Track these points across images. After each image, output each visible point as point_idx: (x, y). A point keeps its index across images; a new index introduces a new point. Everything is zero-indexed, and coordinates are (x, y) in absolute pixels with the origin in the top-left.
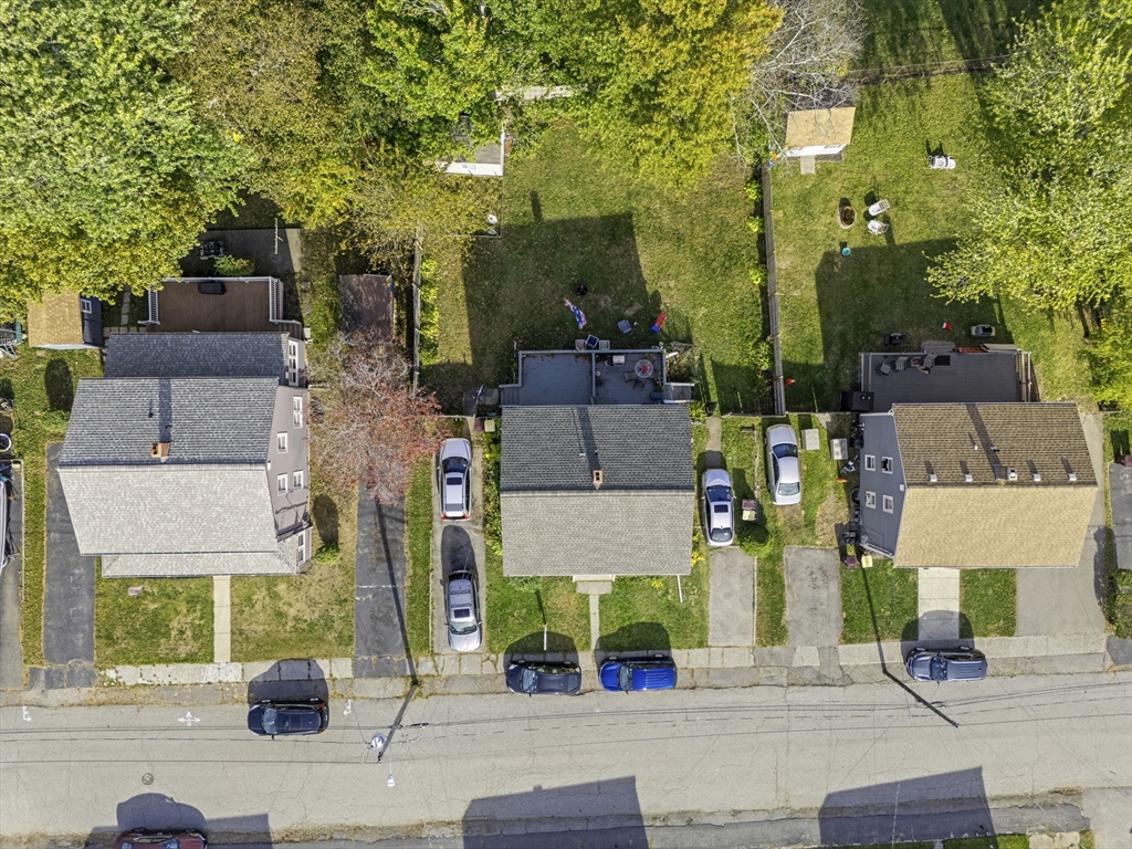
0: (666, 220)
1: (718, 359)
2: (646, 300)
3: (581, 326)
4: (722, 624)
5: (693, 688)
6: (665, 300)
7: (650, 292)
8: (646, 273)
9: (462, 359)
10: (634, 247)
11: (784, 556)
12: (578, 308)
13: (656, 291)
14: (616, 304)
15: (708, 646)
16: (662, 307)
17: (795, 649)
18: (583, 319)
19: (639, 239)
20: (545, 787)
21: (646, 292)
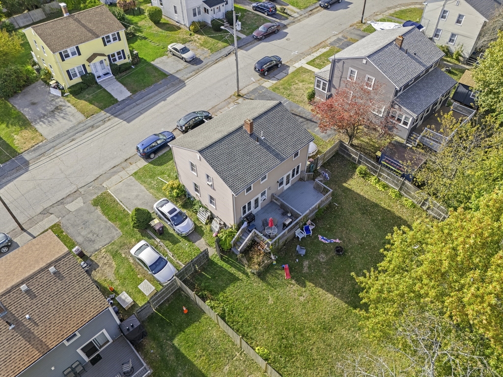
0: (344, 332)
1: (238, 283)
2: (305, 277)
3: (320, 237)
4: (131, 186)
5: (126, 160)
6: (296, 287)
7: (308, 283)
8: (322, 291)
9: (349, 183)
10: (342, 299)
11: (120, 231)
12: (331, 243)
13: (305, 287)
14: (316, 261)
15: (132, 175)
16: (293, 282)
17: (84, 203)
18: (323, 240)
19: (345, 305)
20: (163, 102)
21: (310, 282)
